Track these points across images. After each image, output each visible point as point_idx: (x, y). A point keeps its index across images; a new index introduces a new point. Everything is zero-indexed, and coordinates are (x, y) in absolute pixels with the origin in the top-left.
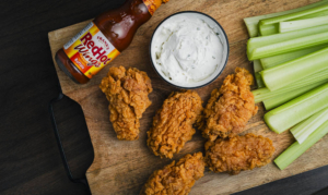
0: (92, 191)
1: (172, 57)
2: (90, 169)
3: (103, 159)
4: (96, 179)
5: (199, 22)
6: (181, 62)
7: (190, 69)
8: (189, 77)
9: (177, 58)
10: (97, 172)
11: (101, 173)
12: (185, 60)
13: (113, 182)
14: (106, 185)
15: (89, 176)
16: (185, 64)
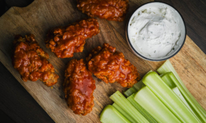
0: (3, 16)
1: (147, 21)
2: (17, 8)
3: (27, 13)
4: (12, 15)
5: (178, 33)
6: (145, 29)
7: (142, 36)
8: (135, 38)
9: (148, 25)
10: (16, 13)
11: (18, 16)
12: (148, 31)
13: (15, 27)
14: (11, 24)
15: (12, 9)
16: (144, 32)
